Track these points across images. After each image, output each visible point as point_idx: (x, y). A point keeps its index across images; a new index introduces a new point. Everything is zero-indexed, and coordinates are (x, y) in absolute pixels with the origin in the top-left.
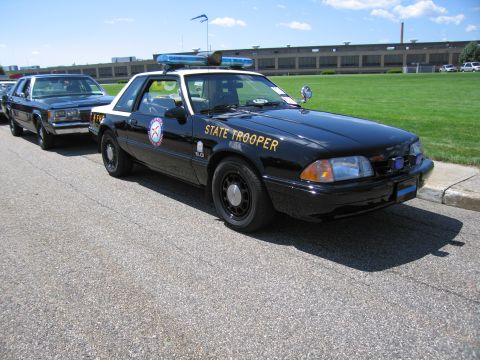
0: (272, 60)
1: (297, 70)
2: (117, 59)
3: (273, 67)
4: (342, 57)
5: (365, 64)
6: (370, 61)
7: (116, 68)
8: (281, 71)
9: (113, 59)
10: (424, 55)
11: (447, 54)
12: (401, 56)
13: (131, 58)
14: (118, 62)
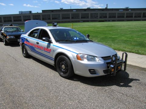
0: (106, 14)
1: (117, 19)
2: (22, 12)
3: (106, 17)
4: (135, 13)
7: (23, 17)
8: (110, 19)
9: (19, 12)
13: (30, 12)
14: (23, 13)
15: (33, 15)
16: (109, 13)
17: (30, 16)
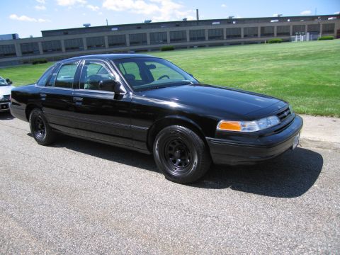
3: (185, 39)
4: (245, 29)
5: (263, 35)
6: (267, 31)
10: (304, 26)
11: (319, 25)
12: (288, 27)
13: (14, 36)
15: (21, 44)
16: (190, 31)
17: (13, 47)
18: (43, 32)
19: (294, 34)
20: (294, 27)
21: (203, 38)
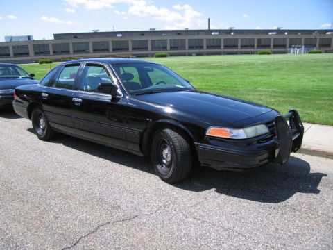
1: (205, 51)
2: (11, 38)
4: (242, 40)
5: (259, 46)
6: (263, 43)
7: (14, 47)
8: (191, 51)
10: (301, 39)
11: (316, 39)
12: (285, 39)
13: (29, 37)
14: (13, 40)
15: (34, 45)
16: (189, 40)
17: (27, 47)
18: (55, 35)
19: (290, 47)
20: (291, 40)
21: (201, 47)
